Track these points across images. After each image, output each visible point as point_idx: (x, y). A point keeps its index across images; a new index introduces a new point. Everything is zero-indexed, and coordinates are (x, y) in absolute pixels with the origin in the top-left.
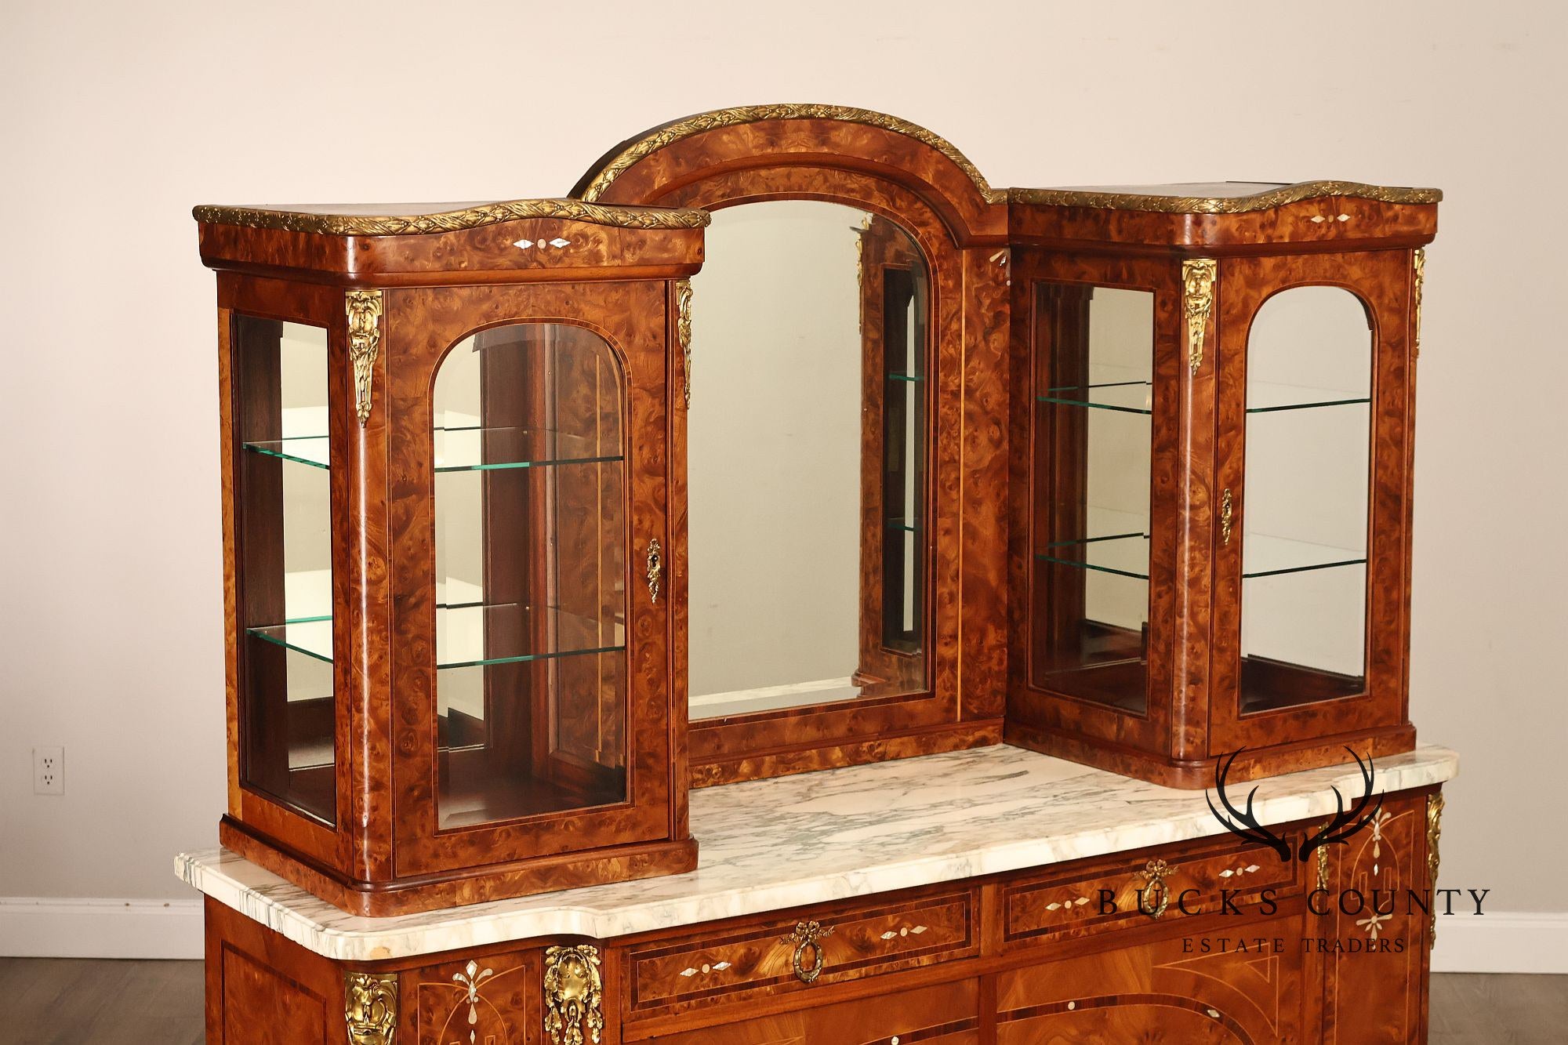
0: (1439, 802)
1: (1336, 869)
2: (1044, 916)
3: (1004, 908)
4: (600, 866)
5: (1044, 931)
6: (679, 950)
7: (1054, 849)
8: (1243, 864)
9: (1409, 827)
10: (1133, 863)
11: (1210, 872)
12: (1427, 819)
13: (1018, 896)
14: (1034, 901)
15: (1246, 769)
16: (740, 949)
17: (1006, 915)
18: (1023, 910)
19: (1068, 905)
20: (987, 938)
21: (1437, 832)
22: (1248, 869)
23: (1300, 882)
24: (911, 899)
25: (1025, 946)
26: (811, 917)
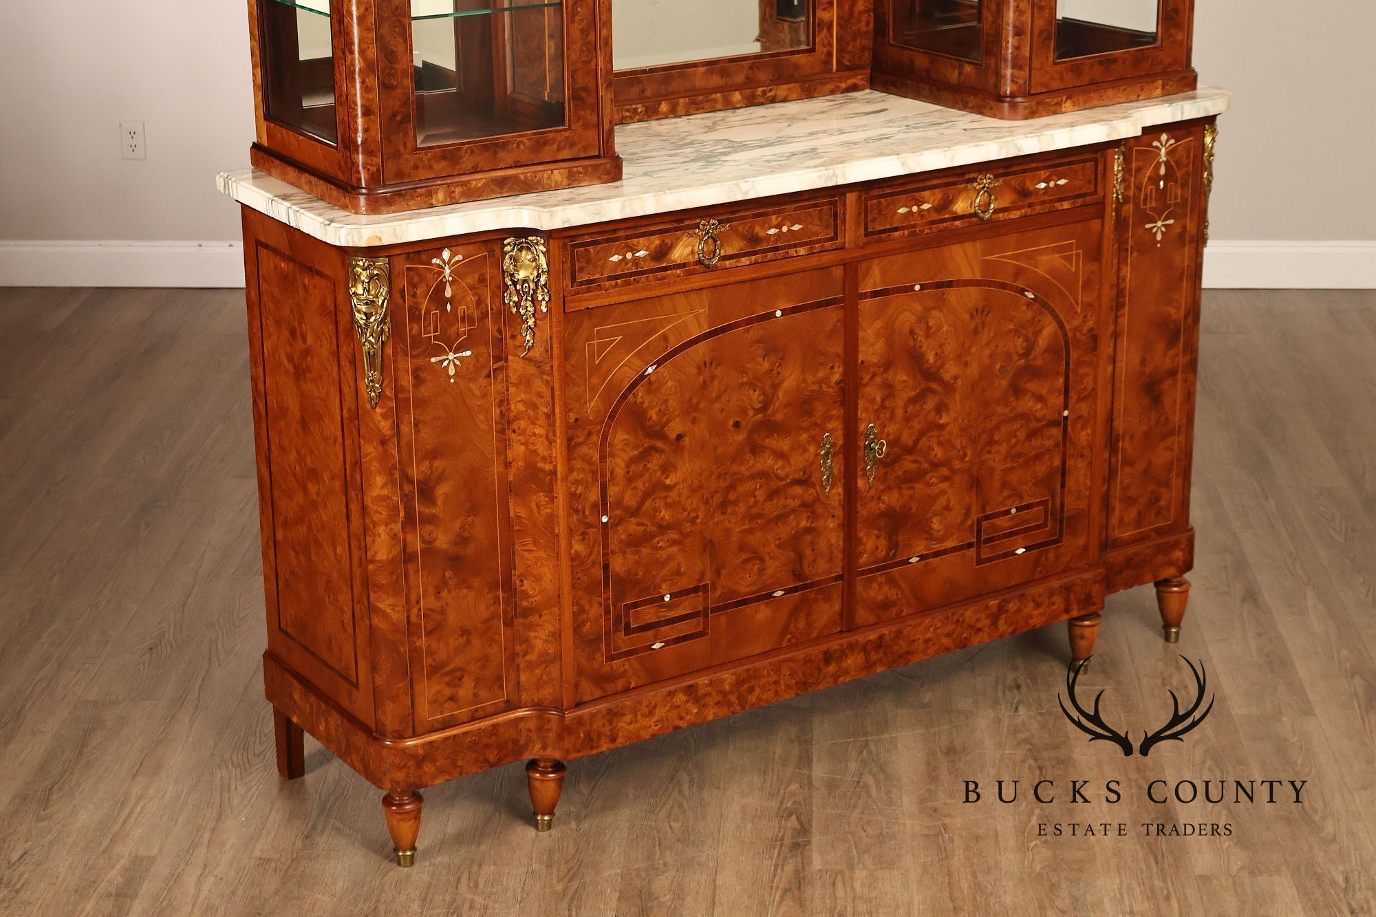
0: (1214, 131)
1: (1129, 182)
2: (896, 218)
3: (864, 211)
4: (545, 176)
5: (896, 229)
6: (608, 241)
7: (903, 164)
8: (1055, 178)
9: (1189, 151)
10: (967, 177)
11: (1028, 184)
12: (1203, 144)
13: (875, 201)
14: (888, 206)
15: (1059, 104)
16: (656, 241)
17: (866, 216)
18: (879, 212)
19: (915, 209)
20: (851, 234)
21: (1211, 155)
22: (1059, 182)
23: (1100, 192)
24: (790, 203)
25: (881, 240)
26: (711, 216)
